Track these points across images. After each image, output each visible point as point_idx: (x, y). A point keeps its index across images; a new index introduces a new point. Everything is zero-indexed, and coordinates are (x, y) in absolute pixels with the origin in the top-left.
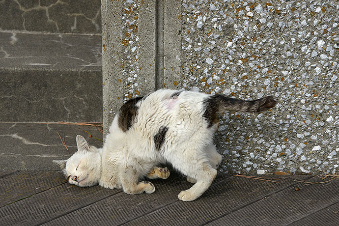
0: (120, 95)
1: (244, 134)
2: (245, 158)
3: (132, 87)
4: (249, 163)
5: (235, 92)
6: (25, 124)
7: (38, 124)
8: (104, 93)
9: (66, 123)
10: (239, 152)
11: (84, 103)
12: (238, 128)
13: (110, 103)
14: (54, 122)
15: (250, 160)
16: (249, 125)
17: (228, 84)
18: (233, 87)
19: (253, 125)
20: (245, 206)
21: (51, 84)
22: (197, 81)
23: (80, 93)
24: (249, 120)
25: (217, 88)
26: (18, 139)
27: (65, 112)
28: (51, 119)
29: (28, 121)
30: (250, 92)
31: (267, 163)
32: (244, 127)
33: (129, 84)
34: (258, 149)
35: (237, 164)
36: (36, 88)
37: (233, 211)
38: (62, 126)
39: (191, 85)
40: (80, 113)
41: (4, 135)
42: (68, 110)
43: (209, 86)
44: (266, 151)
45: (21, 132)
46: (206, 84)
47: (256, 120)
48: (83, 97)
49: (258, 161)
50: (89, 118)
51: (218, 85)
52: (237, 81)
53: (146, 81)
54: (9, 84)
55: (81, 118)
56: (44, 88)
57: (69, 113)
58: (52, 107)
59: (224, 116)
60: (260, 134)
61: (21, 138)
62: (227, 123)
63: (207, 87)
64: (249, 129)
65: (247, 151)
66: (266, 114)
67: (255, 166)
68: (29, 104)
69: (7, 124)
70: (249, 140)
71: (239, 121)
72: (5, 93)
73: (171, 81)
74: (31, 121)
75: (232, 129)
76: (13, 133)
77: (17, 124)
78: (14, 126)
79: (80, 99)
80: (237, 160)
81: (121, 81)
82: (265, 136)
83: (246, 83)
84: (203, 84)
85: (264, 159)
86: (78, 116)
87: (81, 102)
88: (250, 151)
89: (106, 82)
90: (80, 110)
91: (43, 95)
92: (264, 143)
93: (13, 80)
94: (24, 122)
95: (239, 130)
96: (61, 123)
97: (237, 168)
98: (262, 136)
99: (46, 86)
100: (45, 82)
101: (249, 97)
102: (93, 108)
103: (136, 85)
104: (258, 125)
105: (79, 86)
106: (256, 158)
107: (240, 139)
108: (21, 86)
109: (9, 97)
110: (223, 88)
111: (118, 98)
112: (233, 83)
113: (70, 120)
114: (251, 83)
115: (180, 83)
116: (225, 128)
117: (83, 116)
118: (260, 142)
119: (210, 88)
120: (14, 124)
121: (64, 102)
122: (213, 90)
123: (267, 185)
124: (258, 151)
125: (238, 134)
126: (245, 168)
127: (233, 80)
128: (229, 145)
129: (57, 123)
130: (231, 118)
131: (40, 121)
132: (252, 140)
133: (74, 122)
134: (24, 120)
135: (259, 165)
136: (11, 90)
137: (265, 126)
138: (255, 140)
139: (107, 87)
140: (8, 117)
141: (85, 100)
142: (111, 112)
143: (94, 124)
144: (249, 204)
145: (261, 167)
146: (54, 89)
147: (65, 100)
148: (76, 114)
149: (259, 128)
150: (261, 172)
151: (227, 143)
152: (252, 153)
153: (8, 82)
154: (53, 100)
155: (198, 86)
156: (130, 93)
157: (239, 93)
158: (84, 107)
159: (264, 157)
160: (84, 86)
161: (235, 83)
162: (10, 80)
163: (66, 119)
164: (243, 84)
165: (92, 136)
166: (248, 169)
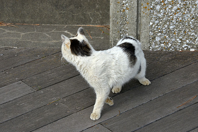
0: (119, 10)
1: (183, 30)
2: (184, 43)
3: (125, 6)
4: (186, 45)
5: (179, 8)
6: (71, 26)
7: (77, 26)
8: (110, 9)
9: (91, 25)
10: (181, 40)
11: (100, 15)
12: (181, 27)
13: (114, 14)
14: (85, 25)
15: (187, 44)
16: (186, 26)
17: (175, 3)
18: (178, 5)
19: (189, 25)
20: (183, 67)
21: (83, 5)
22: (159, 2)
23: (98, 10)
24: (187, 22)
25: (170, 6)
26: (68, 33)
27: (91, 20)
28: (84, 24)
29: (72, 24)
30: (188, 7)
31: (196, 45)
32: (184, 26)
33: (123, 4)
34: (191, 38)
35: (179, 46)
36: (76, 7)
37: (177, 70)
38: (89, 27)
39: (156, 5)
40: (98, 20)
41: (61, 31)
42: (92, 19)
43: (165, 5)
44: (196, 39)
45: (69, 30)
46: (164, 4)
47: (191, 23)
48: (99, 12)
49: (191, 44)
50: (102, 23)
51: (171, 4)
52: (181, 2)
53: (132, 3)
54: (63, 6)
55: (98, 23)
56: (80, 7)
57: (92, 21)
58: (84, 17)
59: (173, 21)
60: (192, 30)
61: (69, 33)
62: (175, 25)
63: (164, 5)
64: (187, 28)
65: (185, 39)
66: (196, 20)
67: (189, 47)
68: (73, 16)
69: (62, 26)
70: (186, 33)
71: (181, 23)
72: (61, 10)
73: (145, 2)
74: (74, 24)
75: (177, 27)
76: (65, 31)
77: (67, 26)
78: (65, 27)
79: (98, 13)
80: (179, 44)
81: (119, 3)
82: (195, 31)
83: (186, 3)
84: (163, 4)
85: (194, 43)
86: (97, 22)
87: (98, 15)
88: (186, 39)
89: (111, 3)
90: (98, 19)
91: (80, 11)
92: (194, 35)
93: (65, 4)
94: (70, 25)
95: (181, 28)
96: (88, 25)
97: (179, 48)
98: (193, 31)
99: (81, 6)
100: (81, 4)
101: (187, 10)
102: (104, 18)
103: (127, 5)
104: (191, 25)
105: (97, 6)
106: (190, 43)
107: (181, 33)
108: (69, 7)
109: (63, 12)
110: (173, 6)
111: (118, 12)
112: (178, 3)
113: (93, 24)
114: (188, 3)
115: (150, 4)
116: (173, 27)
117: (99, 22)
118: (192, 34)
119: (166, 6)
120: (65, 26)
121: (90, 15)
122: (167, 7)
123: (195, 57)
124: (191, 39)
125: (180, 30)
126: (184, 48)
127: (179, 1)
128: (175, 36)
129: (86, 25)
130: (177, 22)
131: (78, 25)
132: (188, 33)
133: (95, 25)
134: (70, 24)
135: (191, 46)
136: (64, 9)
137: (195, 26)
138: (189, 33)
139: (112, 6)
140: (63, 22)
141: (101, 14)
142: (114, 19)
143: (105, 26)
144: (186, 66)
145: (192, 47)
146: (85, 8)
147: (90, 14)
148: (96, 21)
149: (192, 27)
150: (192, 50)
151: (174, 35)
152: (188, 40)
153: (63, 5)
154: (85, 14)
155: (159, 5)
156: (124, 9)
157: (182, 8)
158: (100, 17)
159: (194, 42)
160: (100, 6)
161: (180, 3)
162: (64, 3)
163: (91, 24)
164: (184, 3)
165: (104, 32)
166: (185, 49)
